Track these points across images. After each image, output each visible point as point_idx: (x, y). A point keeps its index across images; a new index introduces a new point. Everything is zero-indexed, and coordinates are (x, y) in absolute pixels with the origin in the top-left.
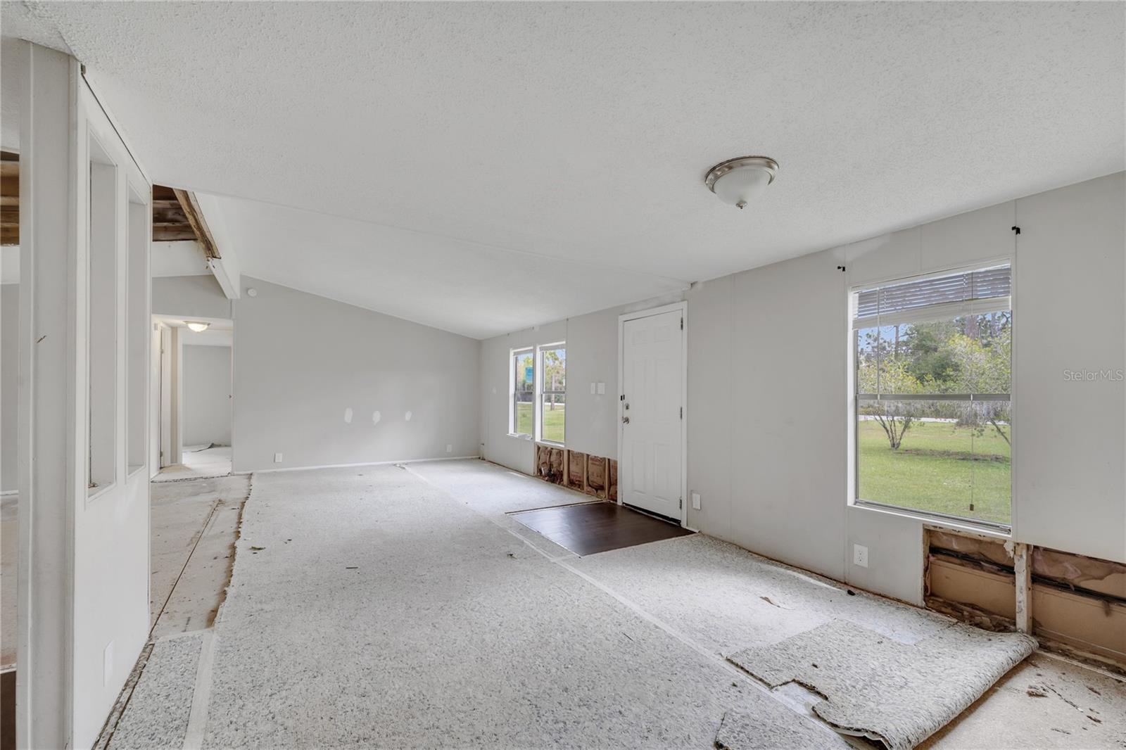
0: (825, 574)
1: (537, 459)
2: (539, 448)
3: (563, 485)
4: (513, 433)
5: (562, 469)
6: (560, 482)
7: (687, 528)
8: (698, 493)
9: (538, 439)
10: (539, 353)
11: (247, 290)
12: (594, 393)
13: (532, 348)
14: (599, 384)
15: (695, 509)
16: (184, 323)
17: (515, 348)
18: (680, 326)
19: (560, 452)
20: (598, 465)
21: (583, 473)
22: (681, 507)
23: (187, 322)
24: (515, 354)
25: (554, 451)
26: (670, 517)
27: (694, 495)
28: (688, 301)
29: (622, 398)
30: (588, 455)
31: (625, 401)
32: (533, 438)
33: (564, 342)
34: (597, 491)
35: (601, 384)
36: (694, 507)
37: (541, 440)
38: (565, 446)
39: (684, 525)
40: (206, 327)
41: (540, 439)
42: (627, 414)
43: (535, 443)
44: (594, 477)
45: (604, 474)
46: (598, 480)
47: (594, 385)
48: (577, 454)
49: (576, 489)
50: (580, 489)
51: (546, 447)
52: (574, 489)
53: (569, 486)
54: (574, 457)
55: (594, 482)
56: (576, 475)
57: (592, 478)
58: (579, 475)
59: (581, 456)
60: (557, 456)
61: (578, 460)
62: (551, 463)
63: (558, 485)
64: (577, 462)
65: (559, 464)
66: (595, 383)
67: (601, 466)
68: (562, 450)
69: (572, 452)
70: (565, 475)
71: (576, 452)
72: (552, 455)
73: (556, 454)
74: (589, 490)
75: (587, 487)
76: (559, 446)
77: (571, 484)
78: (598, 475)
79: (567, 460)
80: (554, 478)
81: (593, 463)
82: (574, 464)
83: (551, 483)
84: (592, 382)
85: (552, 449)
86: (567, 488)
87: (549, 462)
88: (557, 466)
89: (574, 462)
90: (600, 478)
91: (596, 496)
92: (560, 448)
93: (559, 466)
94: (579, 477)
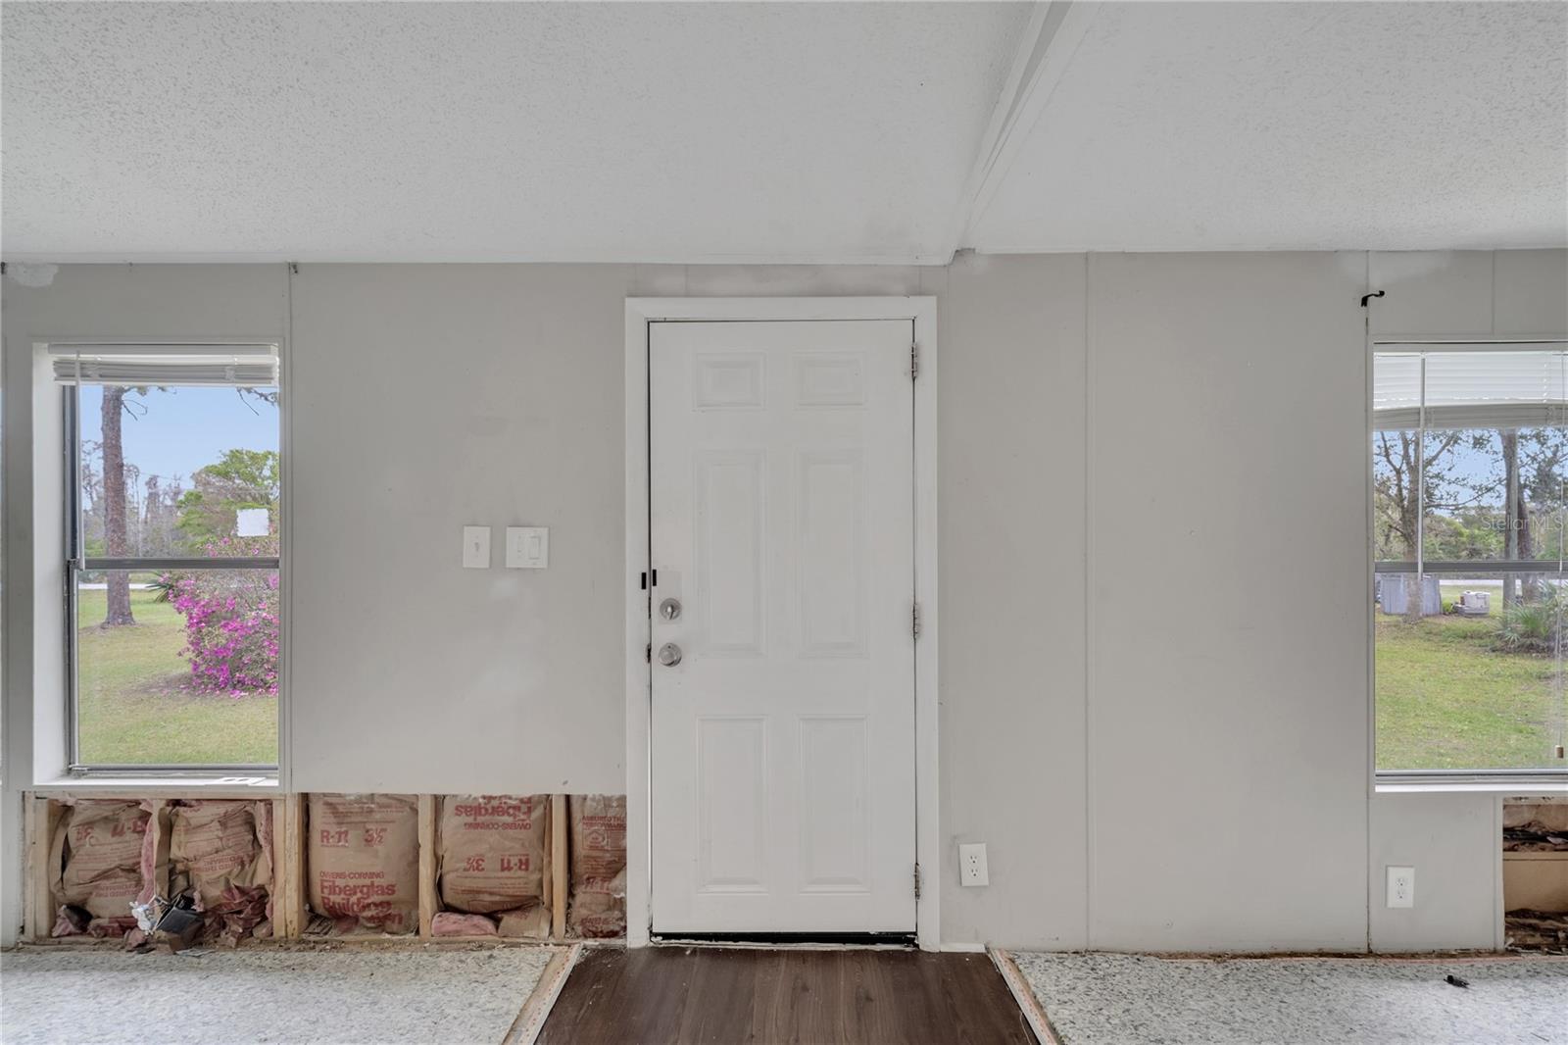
0: (1327, 947)
1: (43, 862)
2: (61, 812)
3: (267, 940)
5: (261, 878)
6: (248, 932)
7: (944, 949)
9: (45, 771)
12: (482, 561)
14: (513, 534)
15: (968, 887)
19: (248, 814)
20: (506, 826)
22: (917, 892)
25: (194, 814)
26: (873, 931)
27: (965, 849)
29: (648, 579)
31: (659, 593)
34: (497, 922)
35: (528, 532)
36: (965, 881)
37: (73, 773)
39: (931, 942)
41: (59, 766)
42: (665, 632)
43: (30, 797)
44: (480, 874)
45: (541, 852)
46: (508, 882)
47: (483, 534)
48: (365, 801)
49: (361, 938)
50: (389, 933)
51: (123, 801)
52: (348, 943)
53: (313, 938)
54: (345, 815)
55: (483, 892)
56: (365, 890)
57: (467, 880)
58: (385, 885)
59: (389, 806)
60: (229, 832)
61: (377, 822)
62: (174, 868)
63: (244, 954)
64: (371, 832)
65: (246, 860)
66: (488, 529)
67: (525, 828)
68: (260, 801)
69: (330, 800)
70: (282, 901)
71: (361, 797)
72: (187, 831)
73: (224, 822)
74: (454, 927)
75: (440, 919)
76: (246, 786)
77: (320, 928)
78: (502, 860)
79: (298, 834)
80: (204, 924)
81: (470, 819)
82: (339, 841)
83: (187, 955)
84: (468, 525)
85: (177, 803)
86: (299, 950)
87: (164, 864)
88: (230, 873)
89: (340, 833)
90: (512, 872)
91: (497, 942)
92: (247, 791)
93: (247, 867)
94: (383, 894)
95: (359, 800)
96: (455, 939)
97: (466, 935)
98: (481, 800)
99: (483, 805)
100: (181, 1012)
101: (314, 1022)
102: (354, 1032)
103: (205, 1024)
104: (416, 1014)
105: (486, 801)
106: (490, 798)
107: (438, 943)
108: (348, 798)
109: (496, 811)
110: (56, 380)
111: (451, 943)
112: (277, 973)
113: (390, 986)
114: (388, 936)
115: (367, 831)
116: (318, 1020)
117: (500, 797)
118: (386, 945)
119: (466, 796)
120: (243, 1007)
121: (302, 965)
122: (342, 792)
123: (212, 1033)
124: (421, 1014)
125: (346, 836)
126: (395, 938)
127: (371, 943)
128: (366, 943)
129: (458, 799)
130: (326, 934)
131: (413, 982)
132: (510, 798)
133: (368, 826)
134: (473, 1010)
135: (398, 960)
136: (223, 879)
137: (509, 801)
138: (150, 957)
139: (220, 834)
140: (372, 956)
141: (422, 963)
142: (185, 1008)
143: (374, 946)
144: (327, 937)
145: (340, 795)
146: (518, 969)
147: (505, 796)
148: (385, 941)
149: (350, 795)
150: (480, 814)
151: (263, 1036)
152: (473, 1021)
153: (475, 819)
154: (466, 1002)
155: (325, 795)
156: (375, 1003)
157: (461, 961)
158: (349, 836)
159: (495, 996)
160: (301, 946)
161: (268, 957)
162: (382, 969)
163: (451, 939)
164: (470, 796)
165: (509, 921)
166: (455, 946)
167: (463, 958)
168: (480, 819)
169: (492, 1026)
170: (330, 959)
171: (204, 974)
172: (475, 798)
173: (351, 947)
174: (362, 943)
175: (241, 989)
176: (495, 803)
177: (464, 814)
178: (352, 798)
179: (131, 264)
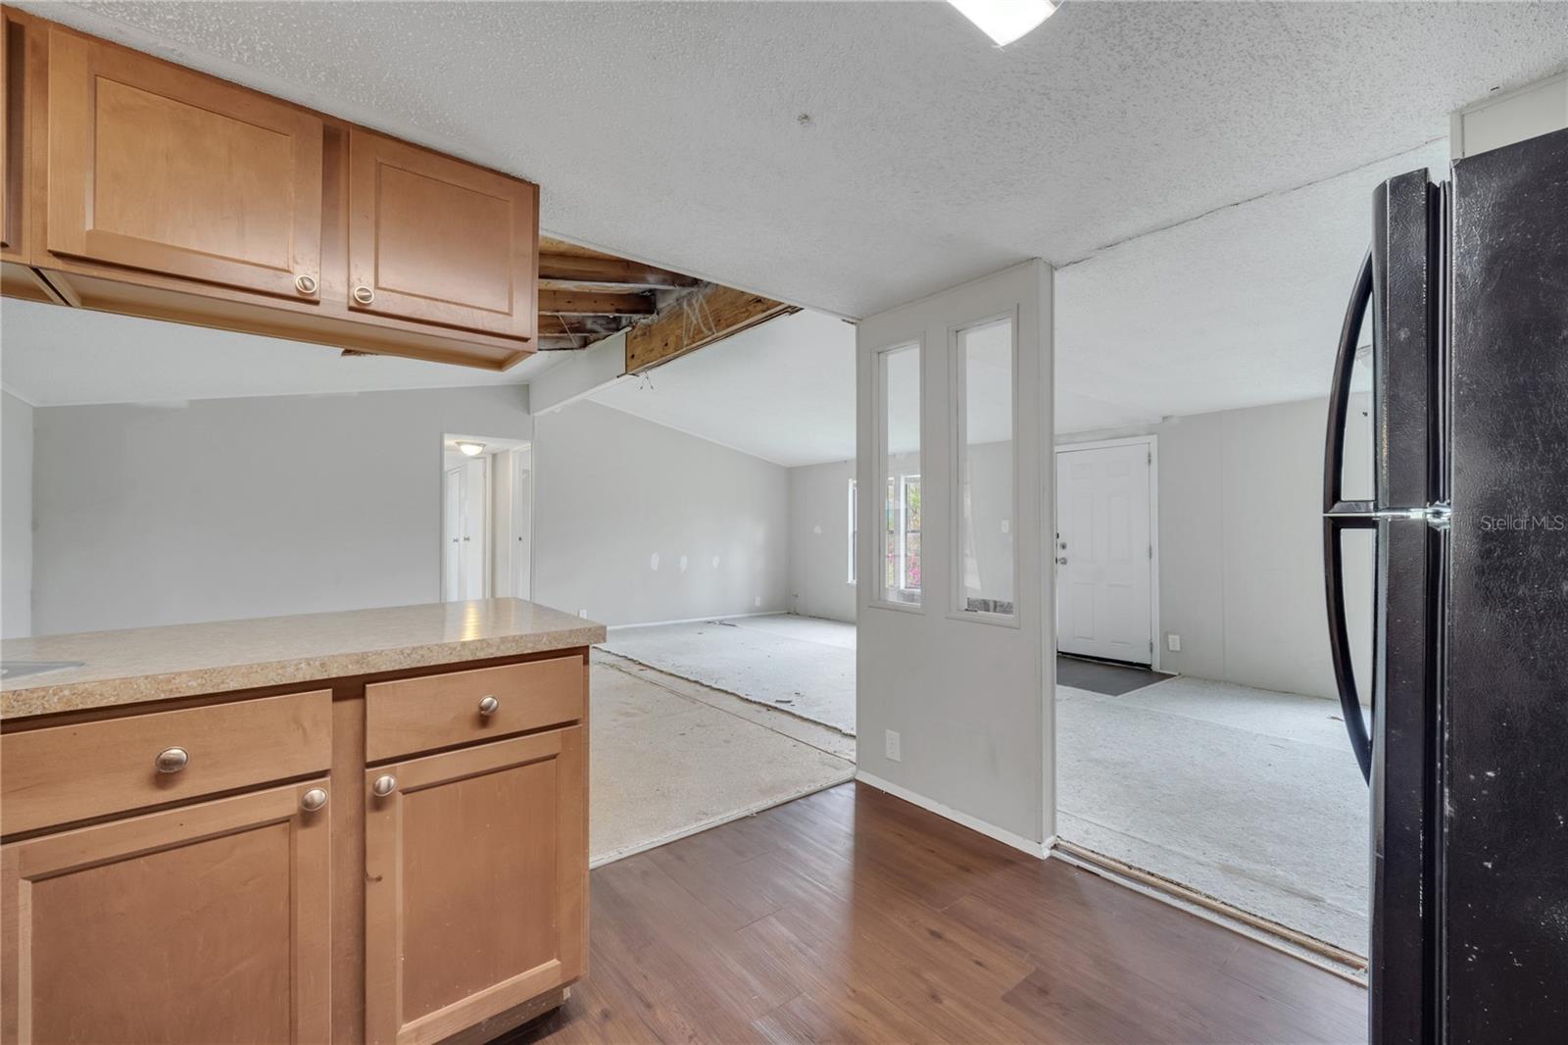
4: (852, 580)
7: (1161, 671)
8: (1175, 634)
15: (1172, 651)
18: (1147, 461)
22: (1151, 650)
23: (459, 444)
26: (1135, 661)
27: (1171, 637)
28: (1158, 435)
30: (995, 602)
36: (1171, 648)
39: (1156, 668)
40: (486, 449)
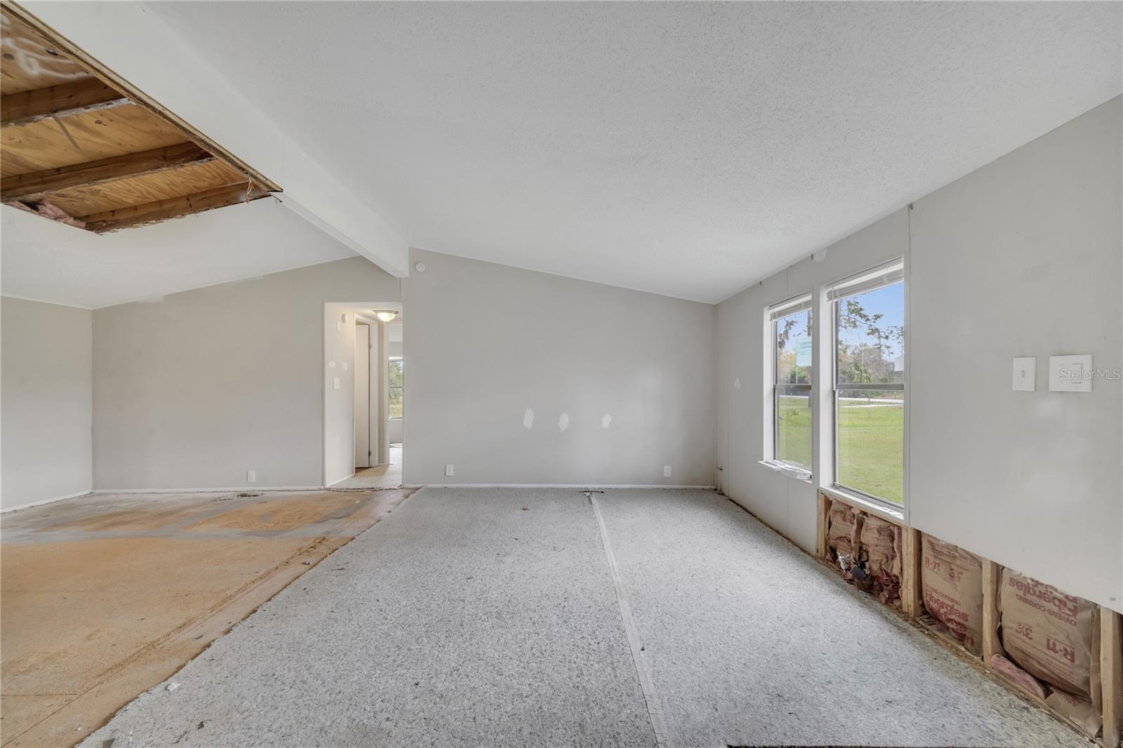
1: (823, 525)
2: (828, 503)
3: (899, 610)
4: (771, 461)
5: (896, 571)
6: (890, 599)
9: (825, 482)
10: (826, 307)
11: (416, 263)
12: (1028, 386)
13: (809, 298)
14: (1055, 362)
16: (374, 313)
17: (772, 306)
19: (891, 531)
20: (1051, 613)
21: (980, 607)
23: (377, 311)
24: (774, 316)
25: (870, 522)
32: (815, 477)
33: (900, 266)
34: (1047, 692)
35: (1071, 360)
37: (834, 486)
38: (908, 515)
40: (393, 316)
41: (830, 481)
43: (820, 492)
44: (1028, 641)
45: (1088, 653)
46: (1055, 662)
47: (1028, 364)
48: (951, 548)
49: (949, 641)
50: (965, 648)
51: (847, 505)
52: (940, 638)
53: (921, 622)
54: (940, 553)
55: (1033, 659)
56: (949, 608)
57: (1020, 641)
58: (961, 612)
59: (966, 558)
60: (882, 537)
61: (958, 566)
62: (862, 547)
63: (884, 608)
64: (953, 571)
65: (890, 558)
66: (1034, 359)
67: (1071, 623)
68: (897, 526)
69: (930, 539)
70: (906, 590)
71: (949, 544)
72: (867, 529)
73: (880, 531)
74: (1008, 671)
75: (997, 658)
76: (889, 514)
77: (928, 620)
78: (1048, 640)
79: (914, 552)
80: (873, 584)
81: (1021, 593)
82: (935, 568)
83: (863, 594)
84: (1016, 357)
85: (865, 514)
86: (911, 624)
87: (858, 543)
88: (882, 560)
89: (936, 564)
90: (1057, 654)
91: (1042, 705)
92: (890, 518)
93: (890, 561)
94: (960, 617)
95: (947, 546)
96: (1009, 681)
97: (1019, 684)
98: (1030, 581)
99: (1031, 586)
100: (842, 612)
101: (886, 654)
102: (899, 672)
103: (846, 622)
104: (940, 692)
105: (1034, 583)
106: (1037, 583)
107: (996, 676)
108: (941, 543)
109: (1041, 596)
110: (828, 301)
111: (1005, 681)
112: (891, 625)
113: (940, 671)
114: (963, 649)
115: (952, 569)
116: (888, 655)
117: (1047, 586)
118: (961, 654)
119: (1019, 573)
120: (864, 627)
121: (905, 631)
122: (938, 537)
123: (844, 626)
124: (941, 694)
125: (939, 566)
126: (968, 653)
127: (952, 647)
128: (949, 645)
129: (1013, 573)
130: (930, 625)
131: (955, 679)
132: (1056, 590)
133: (953, 567)
134: (977, 720)
135: (958, 664)
136: (878, 562)
137: (1054, 592)
138: (850, 586)
139: (878, 537)
140: (945, 652)
141: (972, 676)
142: (843, 612)
143: (953, 650)
144: (929, 627)
145: (936, 539)
146: (1041, 732)
147: (1052, 587)
148: (961, 651)
149: (942, 541)
150: (1029, 592)
151: (861, 642)
152: (970, 723)
153: (1025, 595)
154: (978, 713)
155: (928, 535)
156: (922, 671)
157: (999, 694)
158: (940, 568)
159: (1003, 727)
160: (913, 623)
161: (893, 616)
162: (944, 661)
163: (1006, 679)
164: (1021, 574)
165: (1056, 696)
166: (1008, 686)
167: (1003, 694)
168: (1029, 597)
169: (980, 735)
170: (920, 636)
171: (862, 605)
172: (1025, 578)
173: (940, 641)
174: (947, 643)
175: (870, 620)
176: (1043, 590)
177: (1016, 587)
178: (943, 543)
179: (848, 237)
